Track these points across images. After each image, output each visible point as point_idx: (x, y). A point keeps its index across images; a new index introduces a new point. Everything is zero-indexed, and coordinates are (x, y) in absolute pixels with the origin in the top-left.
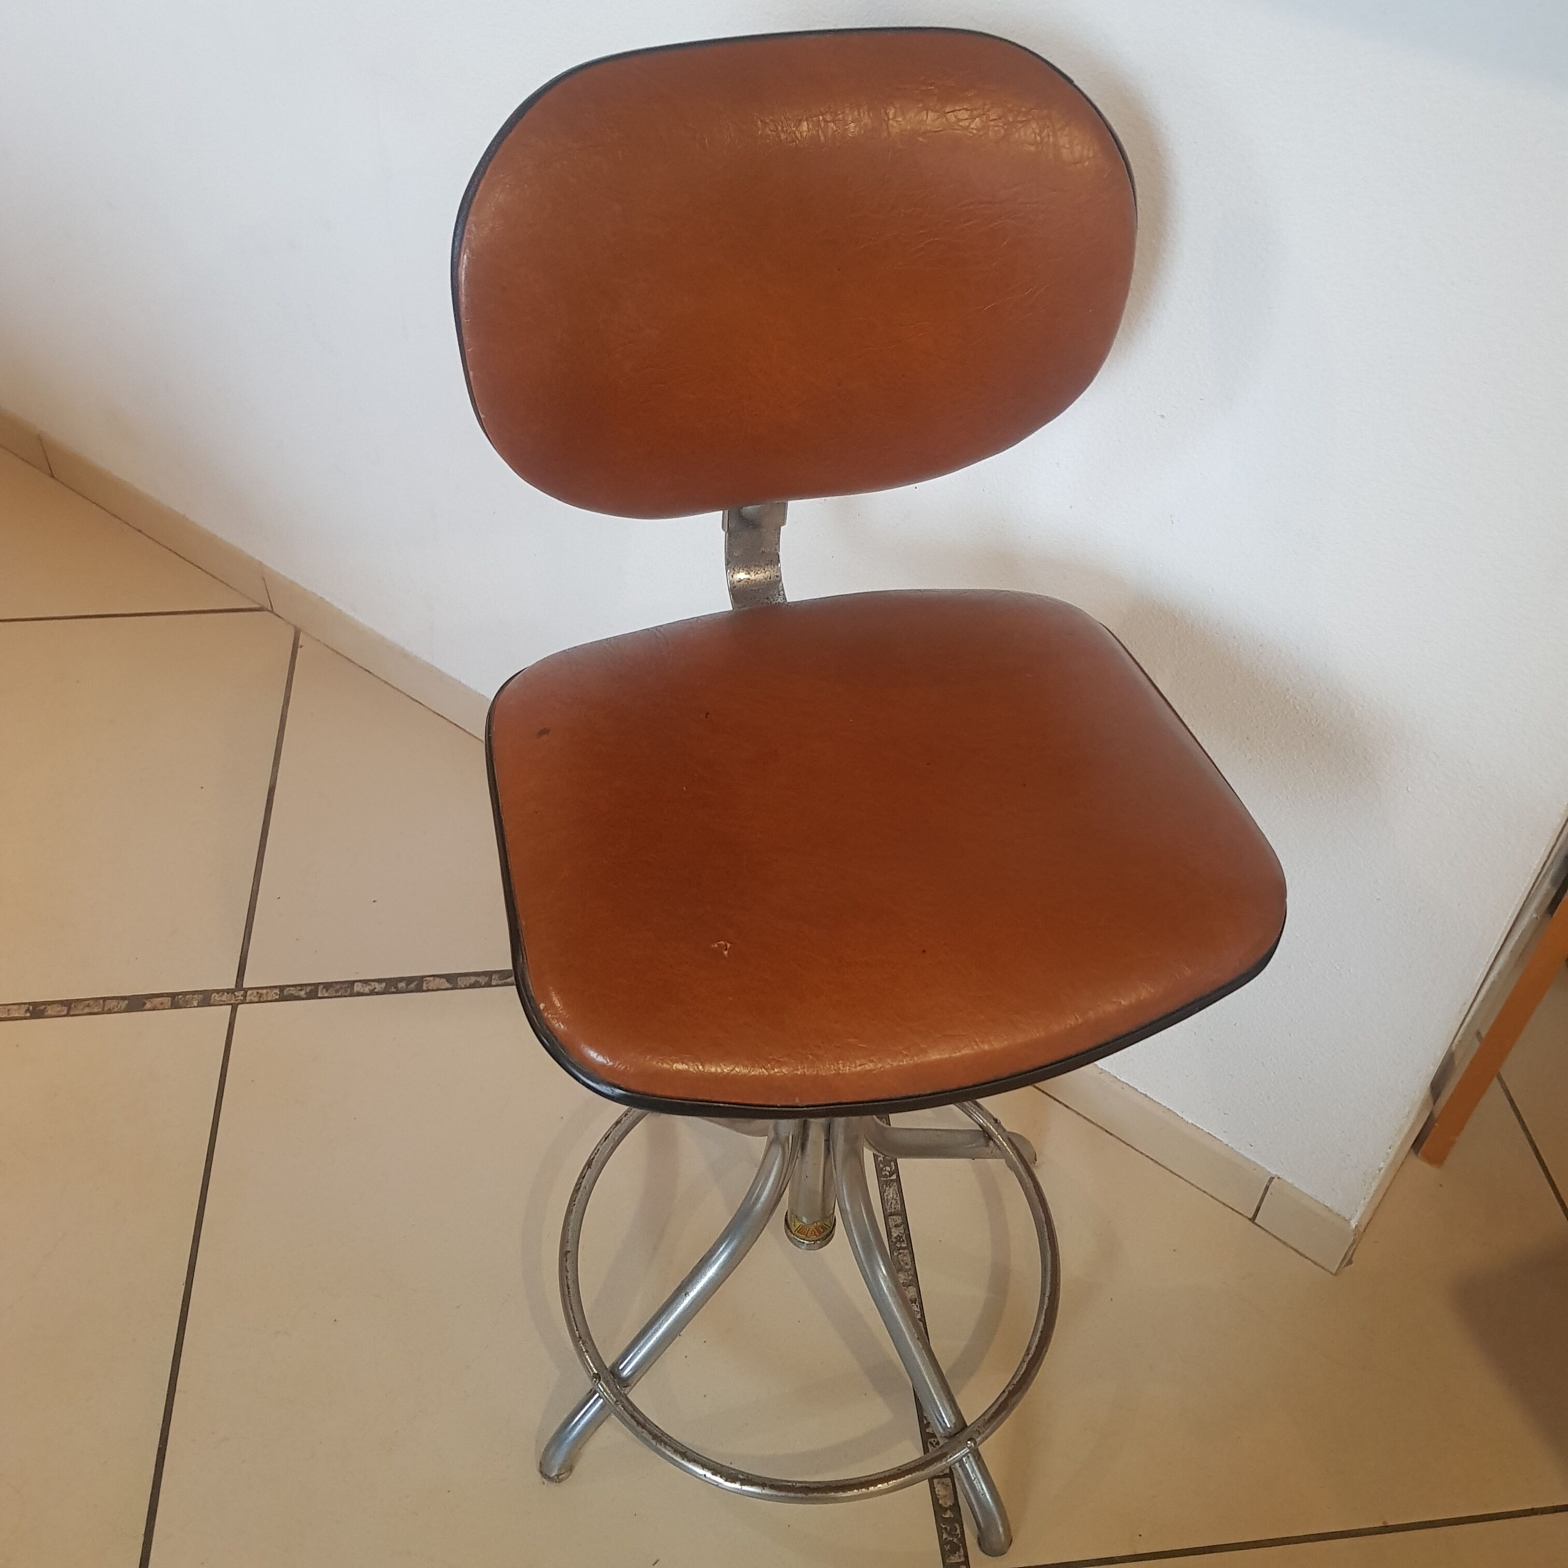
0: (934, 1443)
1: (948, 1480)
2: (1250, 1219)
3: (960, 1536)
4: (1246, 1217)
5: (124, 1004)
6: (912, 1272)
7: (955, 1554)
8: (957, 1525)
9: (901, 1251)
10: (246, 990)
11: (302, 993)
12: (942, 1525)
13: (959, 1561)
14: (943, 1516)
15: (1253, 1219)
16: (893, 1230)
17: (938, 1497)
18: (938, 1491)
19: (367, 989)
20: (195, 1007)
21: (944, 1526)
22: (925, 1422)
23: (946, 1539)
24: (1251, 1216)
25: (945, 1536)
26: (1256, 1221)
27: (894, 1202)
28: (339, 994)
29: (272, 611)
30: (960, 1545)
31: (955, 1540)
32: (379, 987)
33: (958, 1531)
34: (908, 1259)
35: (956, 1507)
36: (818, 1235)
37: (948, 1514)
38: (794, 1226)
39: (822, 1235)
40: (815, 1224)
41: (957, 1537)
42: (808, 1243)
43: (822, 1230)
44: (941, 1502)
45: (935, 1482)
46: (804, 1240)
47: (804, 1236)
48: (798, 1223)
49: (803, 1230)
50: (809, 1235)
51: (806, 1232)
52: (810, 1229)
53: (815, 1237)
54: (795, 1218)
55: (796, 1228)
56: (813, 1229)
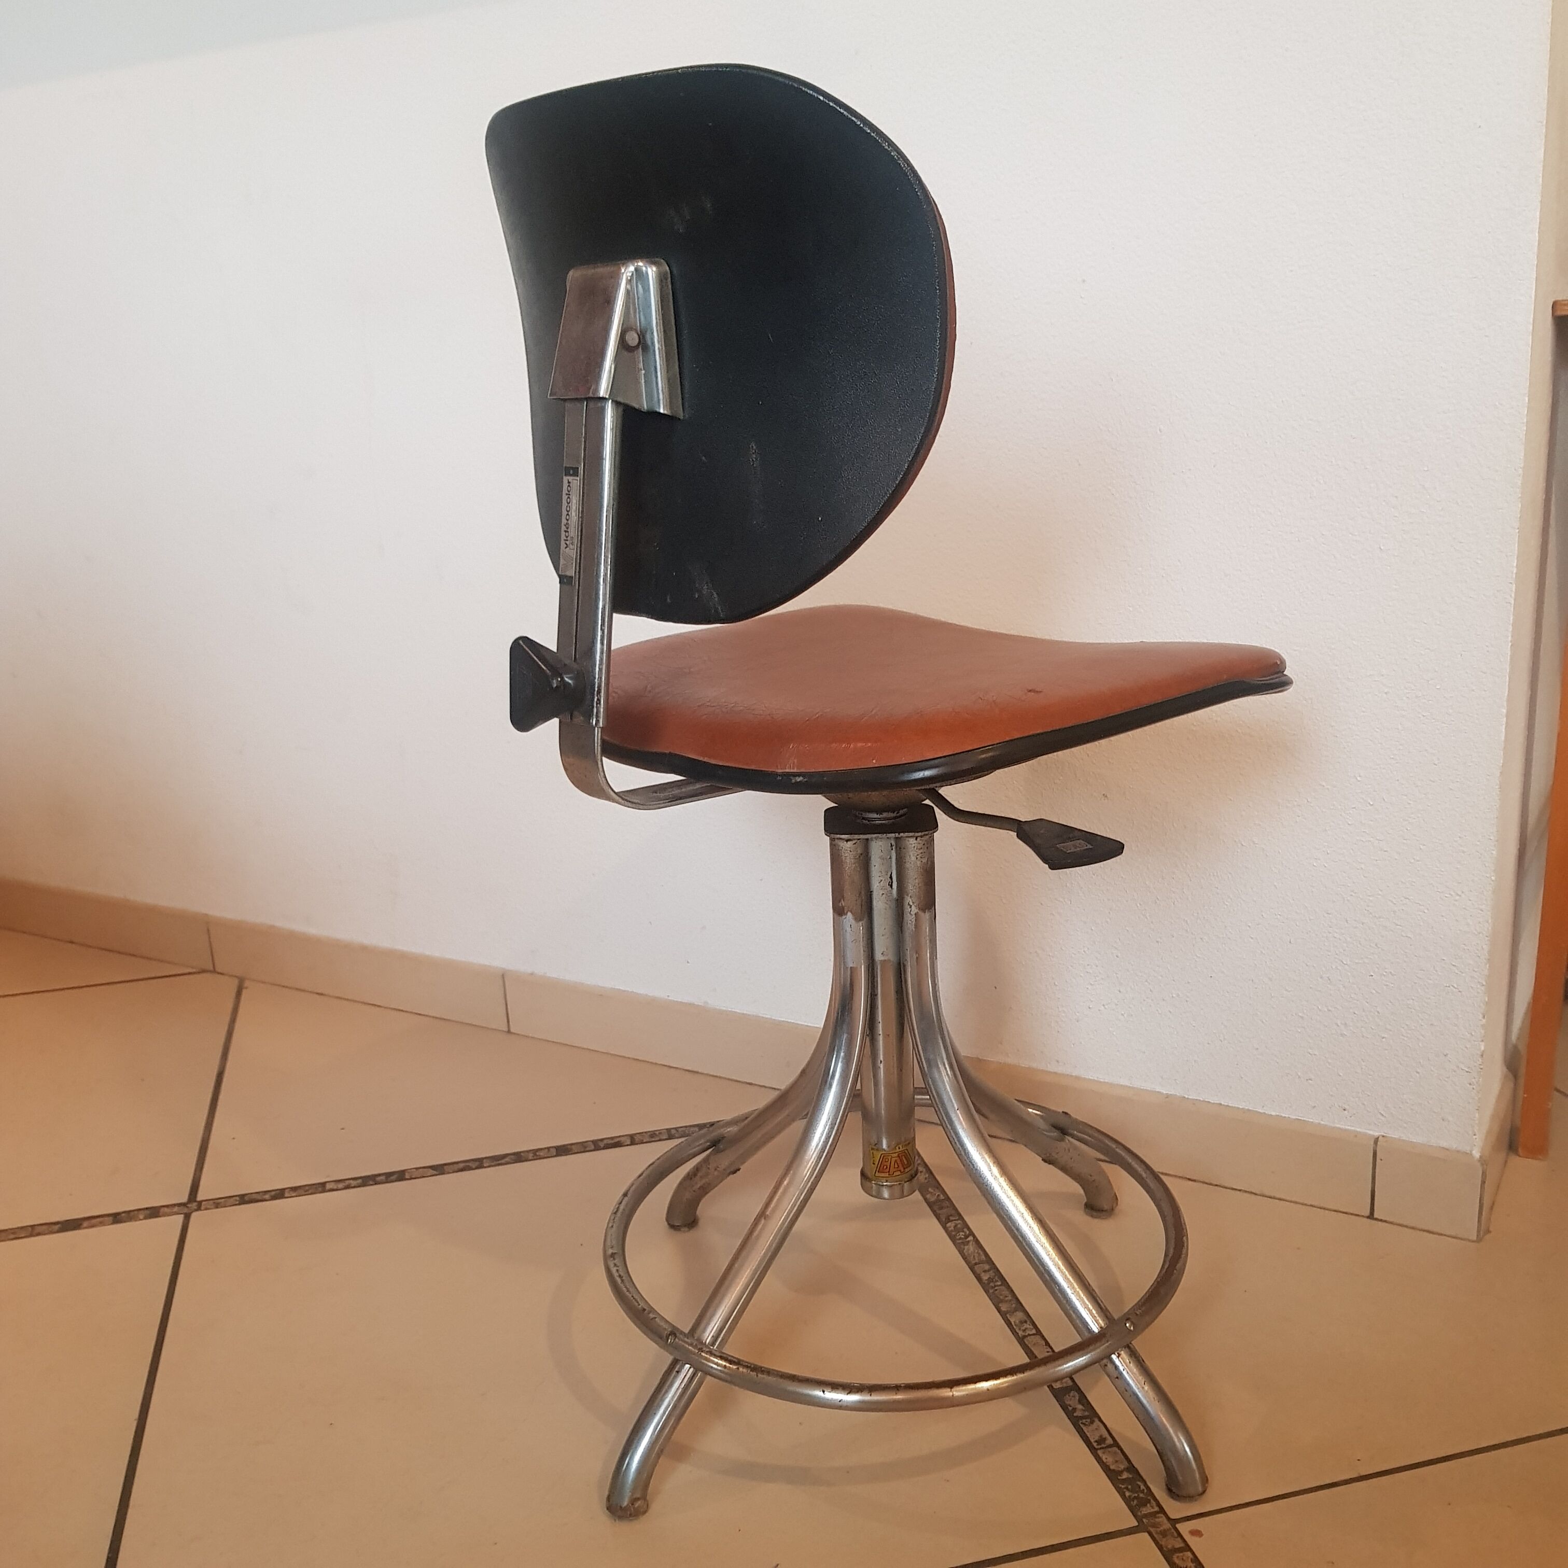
0: (1087, 1423)
1: (1115, 1449)
2: (1368, 1217)
3: (1145, 1491)
4: (1363, 1216)
5: (56, 1227)
6: (1014, 1301)
7: (1146, 1505)
8: (1139, 1483)
9: (996, 1288)
10: (200, 1202)
11: (267, 1197)
12: (1120, 1486)
13: (1152, 1510)
14: (1119, 1478)
15: (1371, 1216)
16: (983, 1274)
17: (1108, 1464)
18: (1106, 1459)
19: (341, 1186)
20: (141, 1220)
21: (1123, 1486)
22: (1071, 1408)
23: (1129, 1496)
24: (1367, 1213)
25: (1127, 1494)
26: (1376, 1216)
27: (976, 1255)
28: (310, 1192)
29: (214, 971)
30: (1149, 1498)
31: (1141, 1495)
32: (353, 1183)
33: (1142, 1487)
34: (1005, 1292)
35: (1132, 1468)
36: (902, 1170)
37: (1125, 1475)
38: (874, 1164)
39: (907, 1170)
40: (897, 1148)
41: (1142, 1492)
42: (891, 1186)
43: (906, 1163)
44: (1112, 1467)
45: (1100, 1452)
46: (887, 1181)
47: (887, 1175)
48: (878, 1155)
49: (886, 1164)
50: (892, 1170)
51: (888, 1167)
52: (894, 1159)
53: (899, 1173)
54: (872, 1149)
55: (876, 1164)
56: (896, 1158)
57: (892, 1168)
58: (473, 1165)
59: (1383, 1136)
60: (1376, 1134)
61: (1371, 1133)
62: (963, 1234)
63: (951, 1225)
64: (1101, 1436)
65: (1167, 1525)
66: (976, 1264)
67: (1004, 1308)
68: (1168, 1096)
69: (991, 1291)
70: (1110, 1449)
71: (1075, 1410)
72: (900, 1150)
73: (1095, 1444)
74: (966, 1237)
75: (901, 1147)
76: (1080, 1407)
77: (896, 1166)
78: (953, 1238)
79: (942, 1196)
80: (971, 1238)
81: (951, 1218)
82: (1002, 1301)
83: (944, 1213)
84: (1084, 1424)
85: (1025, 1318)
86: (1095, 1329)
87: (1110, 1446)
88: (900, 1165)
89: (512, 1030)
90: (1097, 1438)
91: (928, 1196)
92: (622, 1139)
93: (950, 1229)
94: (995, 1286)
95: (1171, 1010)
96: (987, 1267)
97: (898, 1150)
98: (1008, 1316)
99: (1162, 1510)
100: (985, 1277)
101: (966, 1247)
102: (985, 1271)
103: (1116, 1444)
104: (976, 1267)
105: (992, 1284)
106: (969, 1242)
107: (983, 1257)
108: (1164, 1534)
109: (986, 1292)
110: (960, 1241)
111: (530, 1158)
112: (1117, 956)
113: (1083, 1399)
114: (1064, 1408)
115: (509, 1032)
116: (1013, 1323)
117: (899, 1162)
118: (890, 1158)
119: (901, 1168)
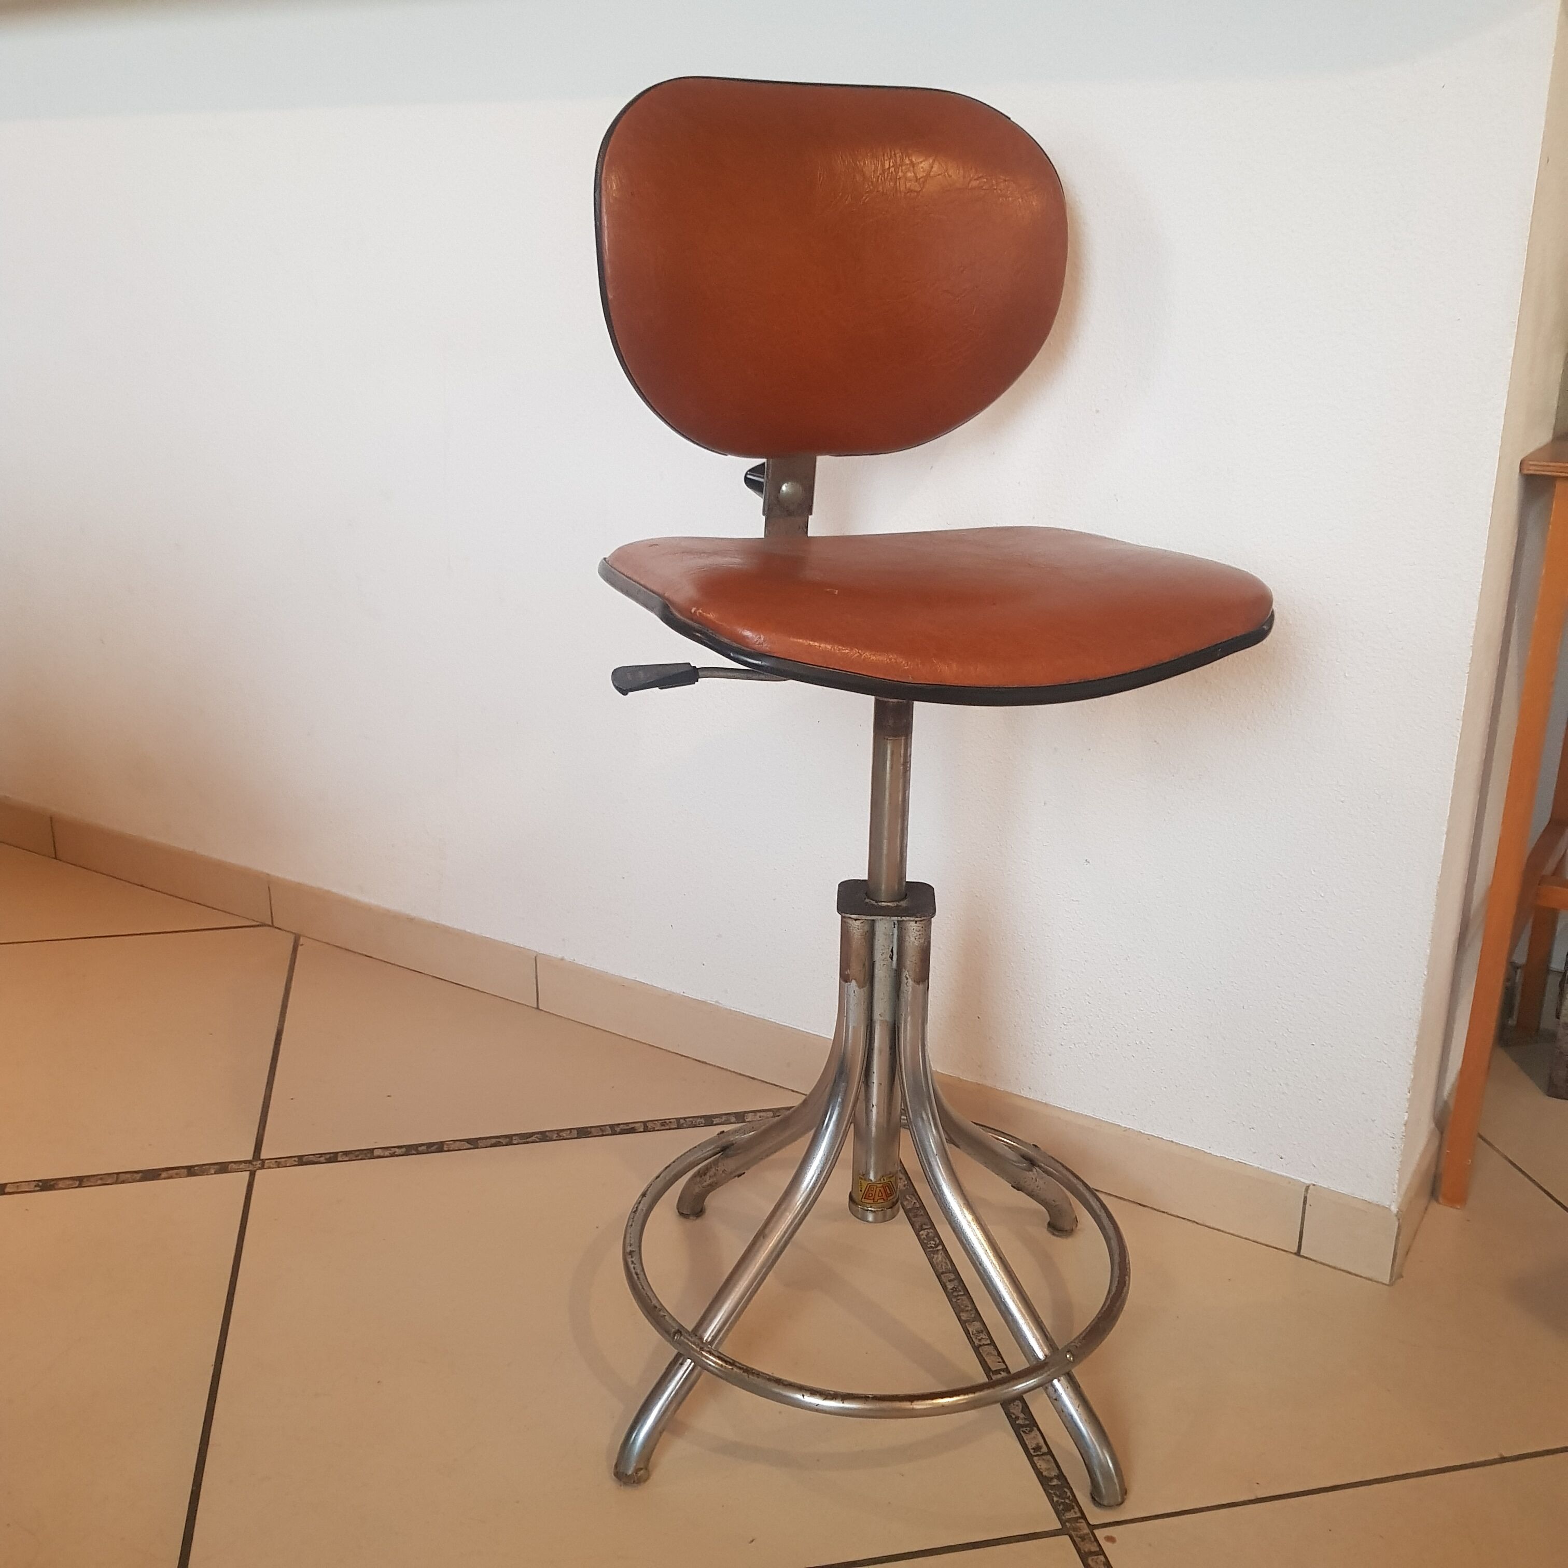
0: (1027, 1431)
1: (1049, 1457)
2: (1295, 1254)
3: (1071, 1497)
4: (1291, 1253)
5: (138, 1176)
6: (974, 1312)
7: (1070, 1511)
8: (1066, 1490)
9: (959, 1297)
10: (263, 1161)
11: (322, 1159)
12: (1050, 1491)
13: (1076, 1516)
14: (1050, 1484)
15: (1298, 1253)
16: (948, 1284)
17: (1041, 1470)
18: (1040, 1466)
19: (387, 1153)
20: (212, 1174)
21: (1052, 1492)
22: (1014, 1416)
23: (1057, 1501)
24: (1295, 1249)
25: (1055, 1499)
26: (1302, 1253)
27: (944, 1264)
28: (360, 1158)
29: (272, 925)
30: (1073, 1504)
31: (1067, 1501)
32: (398, 1151)
33: (1069, 1494)
34: (967, 1302)
35: (1061, 1476)
36: (885, 1199)
37: (1055, 1482)
38: (861, 1191)
39: (889, 1199)
40: (882, 1180)
41: (1068, 1498)
42: (875, 1212)
43: (889, 1192)
44: (1045, 1473)
45: (1035, 1459)
46: (871, 1207)
47: (872, 1202)
48: (865, 1184)
49: (871, 1192)
50: (877, 1198)
51: (874, 1195)
52: (878, 1189)
53: (882, 1201)
54: (861, 1178)
55: (863, 1191)
56: (880, 1188)
57: (877, 1196)
58: (503, 1141)
59: (1314, 1185)
60: (1308, 1182)
61: (1302, 1180)
62: (934, 1243)
63: (923, 1233)
64: (1038, 1444)
65: (1086, 1530)
66: (943, 1273)
67: (964, 1316)
68: (1126, 1129)
69: (954, 1300)
70: (1044, 1457)
71: (1017, 1418)
72: (885, 1181)
73: (1032, 1451)
74: (937, 1246)
75: (885, 1179)
76: (1022, 1416)
77: (880, 1194)
78: (924, 1246)
79: (917, 1204)
80: (940, 1247)
81: (925, 1227)
82: (963, 1311)
83: (919, 1221)
84: (1024, 1432)
85: (982, 1329)
87: (1044, 1454)
88: (884, 1194)
89: (541, 1007)
90: (1034, 1446)
92: (636, 1125)
93: (922, 1237)
94: (958, 1296)
95: (1134, 1055)
96: (952, 1276)
98: (967, 1324)
99: (1083, 1516)
100: (950, 1286)
101: (936, 1256)
102: (950, 1280)
103: (1050, 1452)
104: (943, 1276)
105: (955, 1294)
106: (938, 1250)
107: (951, 1266)
108: (1083, 1538)
109: (950, 1301)
110: (931, 1249)
111: (555, 1138)
113: (1026, 1409)
114: (1008, 1415)
115: (538, 1008)
116: (971, 1332)
117: (883, 1191)
118: (875, 1187)
119: (884, 1196)
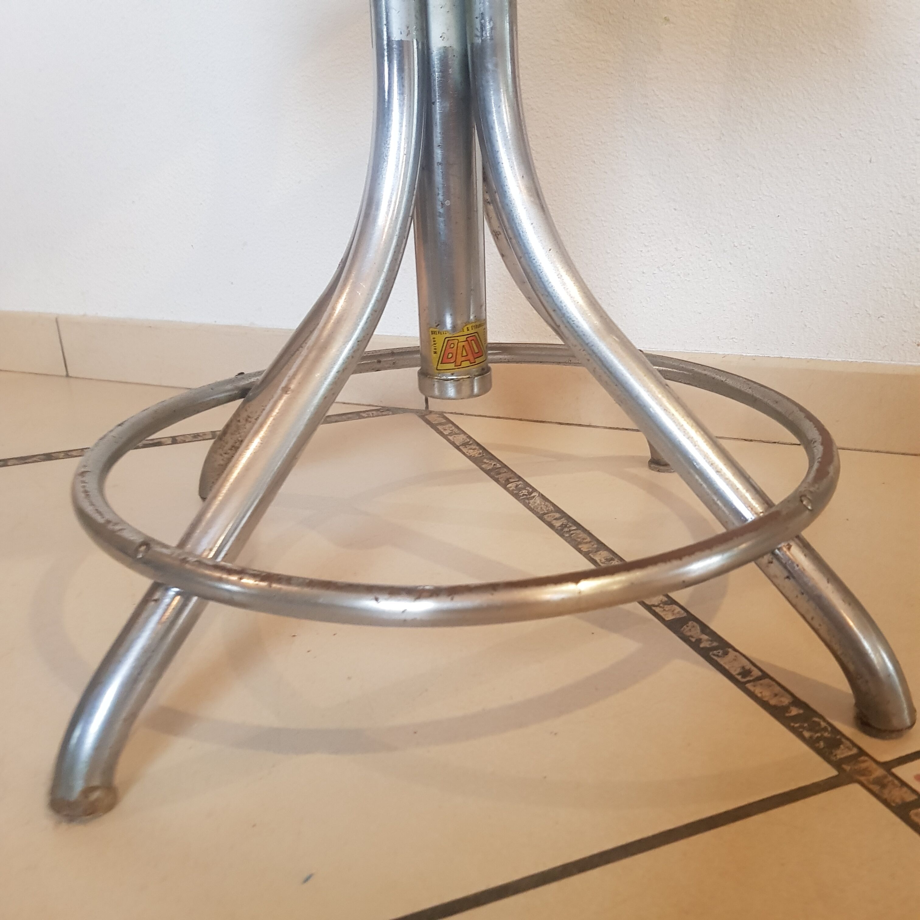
0: (720, 655)
1: (767, 681)
7: (838, 747)
8: (815, 720)
9: (572, 532)
12: (793, 725)
13: (850, 753)
14: (787, 715)
16: (554, 522)
17: (765, 699)
18: (761, 693)
21: (796, 725)
22: (693, 640)
23: (812, 738)
25: (806, 734)
27: (544, 507)
30: (837, 737)
31: (826, 735)
34: (583, 535)
35: (797, 702)
37: (794, 711)
41: (825, 729)
42: (458, 380)
44: (773, 702)
45: (749, 686)
46: (452, 374)
47: (452, 366)
48: (440, 339)
49: (450, 350)
50: (460, 359)
51: (454, 355)
52: (461, 344)
53: (467, 363)
54: (433, 333)
55: (439, 353)
56: (463, 343)
57: (459, 356)
62: (526, 491)
63: (512, 486)
64: (743, 668)
65: (879, 772)
66: (545, 514)
67: (585, 548)
69: (567, 535)
70: (761, 682)
71: (699, 641)
73: (739, 677)
74: (530, 494)
75: (470, 329)
76: (704, 637)
77: (465, 354)
78: (516, 496)
79: (498, 465)
80: (535, 494)
81: (511, 480)
82: (580, 543)
83: (502, 477)
84: (718, 656)
85: (611, 556)
86: (750, 516)
87: (759, 679)
88: (470, 353)
89: (70, 375)
90: (739, 670)
91: (483, 466)
92: (162, 440)
93: (511, 489)
94: (570, 531)
96: (558, 515)
97: (466, 332)
98: (590, 555)
99: (862, 752)
100: (557, 524)
101: (531, 501)
102: (556, 519)
103: (765, 675)
104: (546, 517)
105: (566, 529)
106: (534, 497)
107: (552, 508)
108: (881, 783)
109: (562, 536)
110: (525, 497)
112: (675, 209)
113: (705, 628)
114: (686, 639)
115: (67, 376)
116: (598, 561)
117: (467, 347)
118: (457, 341)
119: (470, 357)
